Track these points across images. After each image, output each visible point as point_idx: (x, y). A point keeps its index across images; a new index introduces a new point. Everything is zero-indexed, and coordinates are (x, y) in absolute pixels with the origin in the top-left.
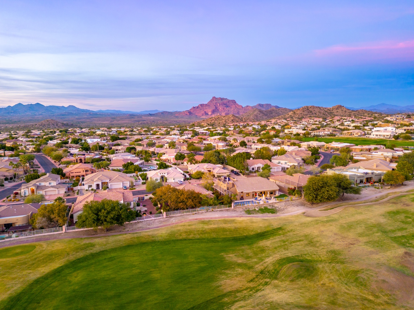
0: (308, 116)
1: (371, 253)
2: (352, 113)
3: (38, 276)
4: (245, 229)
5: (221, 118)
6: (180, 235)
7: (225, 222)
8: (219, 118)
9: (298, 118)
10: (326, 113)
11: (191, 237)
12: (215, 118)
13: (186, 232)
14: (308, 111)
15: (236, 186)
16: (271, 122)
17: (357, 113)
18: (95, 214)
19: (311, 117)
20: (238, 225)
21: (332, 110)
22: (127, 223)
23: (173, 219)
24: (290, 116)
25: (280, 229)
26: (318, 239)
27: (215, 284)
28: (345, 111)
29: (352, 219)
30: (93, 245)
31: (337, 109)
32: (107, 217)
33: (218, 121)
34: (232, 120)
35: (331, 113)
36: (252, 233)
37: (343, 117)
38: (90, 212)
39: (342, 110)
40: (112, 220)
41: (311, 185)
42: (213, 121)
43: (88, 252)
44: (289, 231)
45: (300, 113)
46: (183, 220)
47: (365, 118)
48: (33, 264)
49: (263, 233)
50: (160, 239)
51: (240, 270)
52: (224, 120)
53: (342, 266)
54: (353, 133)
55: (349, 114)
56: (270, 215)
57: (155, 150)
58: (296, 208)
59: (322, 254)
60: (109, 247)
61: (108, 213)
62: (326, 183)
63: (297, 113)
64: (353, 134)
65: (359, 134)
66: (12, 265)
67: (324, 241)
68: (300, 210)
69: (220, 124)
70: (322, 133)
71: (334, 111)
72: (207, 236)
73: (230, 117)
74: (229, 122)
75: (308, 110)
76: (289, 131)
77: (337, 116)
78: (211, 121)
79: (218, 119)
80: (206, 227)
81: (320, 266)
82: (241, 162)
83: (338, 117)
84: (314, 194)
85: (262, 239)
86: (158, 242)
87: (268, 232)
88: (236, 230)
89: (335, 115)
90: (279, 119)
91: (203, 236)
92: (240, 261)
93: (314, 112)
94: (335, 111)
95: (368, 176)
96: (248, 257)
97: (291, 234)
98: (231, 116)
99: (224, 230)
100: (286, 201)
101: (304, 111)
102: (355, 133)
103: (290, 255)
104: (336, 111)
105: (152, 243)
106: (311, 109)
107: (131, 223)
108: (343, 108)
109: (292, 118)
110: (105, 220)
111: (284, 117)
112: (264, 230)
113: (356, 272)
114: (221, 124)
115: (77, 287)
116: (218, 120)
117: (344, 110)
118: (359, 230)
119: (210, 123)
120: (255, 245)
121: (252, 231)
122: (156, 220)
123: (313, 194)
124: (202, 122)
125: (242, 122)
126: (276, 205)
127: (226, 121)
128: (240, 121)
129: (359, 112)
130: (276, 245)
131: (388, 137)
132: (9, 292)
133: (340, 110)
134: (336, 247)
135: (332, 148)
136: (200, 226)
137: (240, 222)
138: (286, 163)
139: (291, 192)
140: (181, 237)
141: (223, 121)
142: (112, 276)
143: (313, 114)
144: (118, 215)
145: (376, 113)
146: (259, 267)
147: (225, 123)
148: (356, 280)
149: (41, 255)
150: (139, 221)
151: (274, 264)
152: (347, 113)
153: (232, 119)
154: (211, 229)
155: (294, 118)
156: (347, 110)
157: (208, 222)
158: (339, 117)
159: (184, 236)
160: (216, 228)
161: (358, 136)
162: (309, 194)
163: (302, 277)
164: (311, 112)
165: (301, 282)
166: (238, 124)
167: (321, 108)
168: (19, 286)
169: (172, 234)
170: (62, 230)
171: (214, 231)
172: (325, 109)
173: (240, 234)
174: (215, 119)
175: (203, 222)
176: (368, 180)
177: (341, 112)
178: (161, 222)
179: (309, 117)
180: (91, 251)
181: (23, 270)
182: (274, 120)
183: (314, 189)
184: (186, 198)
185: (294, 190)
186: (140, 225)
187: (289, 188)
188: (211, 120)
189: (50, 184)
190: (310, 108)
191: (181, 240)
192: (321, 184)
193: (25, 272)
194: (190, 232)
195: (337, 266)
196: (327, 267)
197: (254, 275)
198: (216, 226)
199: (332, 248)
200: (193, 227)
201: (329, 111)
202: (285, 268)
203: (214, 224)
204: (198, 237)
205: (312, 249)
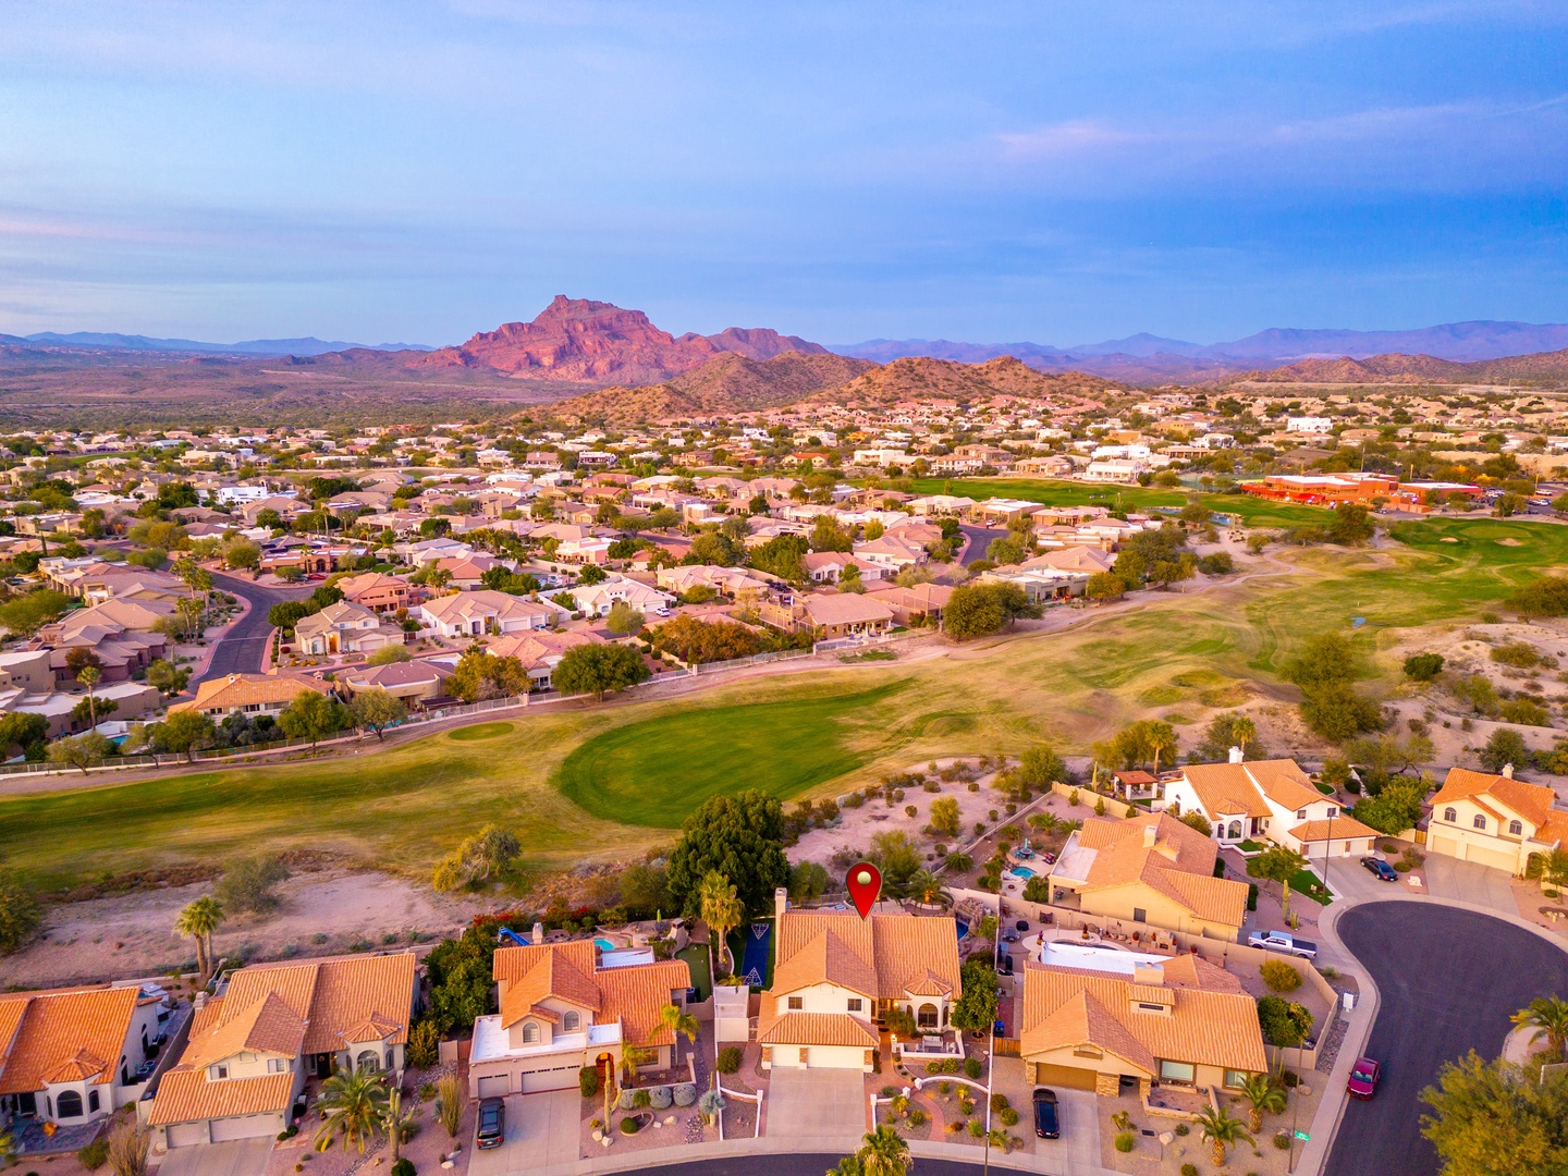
0: (914, 392)
1: (1048, 697)
2: (1045, 385)
3: (563, 756)
4: (851, 684)
5: (624, 396)
6: (744, 699)
7: (814, 675)
8: (617, 394)
9: (883, 400)
10: (969, 384)
11: (764, 699)
12: (602, 397)
13: (752, 694)
14: (912, 376)
15: (810, 614)
16: (797, 413)
17: (1059, 383)
18: (593, 667)
19: (921, 395)
20: (839, 679)
21: (987, 373)
22: (630, 688)
23: (713, 676)
24: (857, 391)
25: (910, 680)
26: (975, 689)
27: (839, 746)
28: (1025, 377)
29: (1027, 659)
30: (607, 719)
31: (1000, 369)
33: (617, 407)
34: (667, 406)
35: (982, 383)
36: (867, 689)
37: (1018, 399)
38: (582, 664)
39: (1016, 374)
40: (624, 677)
41: (957, 604)
42: (597, 408)
43: (605, 727)
44: (925, 682)
45: (888, 381)
46: (733, 676)
47: (1082, 405)
50: (711, 705)
51: (867, 732)
52: (638, 405)
53: (1009, 715)
54: (1041, 467)
55: (1035, 386)
56: (886, 662)
58: (930, 650)
59: (982, 705)
60: (634, 719)
62: (983, 599)
63: (877, 381)
64: (1043, 470)
65: (1058, 469)
67: (982, 691)
68: (940, 651)
69: (623, 417)
70: (962, 463)
71: (990, 376)
72: (789, 697)
73: (658, 393)
74: (655, 412)
75: (912, 371)
76: (868, 457)
77: (1002, 393)
78: (591, 406)
79: (613, 399)
80: (783, 685)
81: (980, 718)
83: (1003, 396)
84: (963, 620)
85: (885, 697)
87: (892, 685)
88: (837, 686)
89: (995, 392)
90: (822, 402)
91: (784, 698)
92: (861, 723)
93: (929, 380)
94: (993, 376)
95: (1061, 584)
96: (871, 719)
97: (931, 685)
98: (662, 389)
99: (818, 688)
100: (908, 638)
101: (898, 377)
102: (1046, 467)
103: (934, 711)
104: (999, 376)
106: (920, 370)
107: (639, 687)
108: (1017, 366)
109: (863, 399)
111: (837, 396)
112: (883, 684)
113: (1026, 719)
114: (628, 418)
115: (639, 762)
117: (1023, 373)
118: (1036, 672)
119: (588, 413)
120: (876, 705)
121: (864, 686)
122: (682, 680)
123: (961, 622)
125: (700, 410)
126: (893, 647)
127: (647, 408)
129: (1064, 381)
130: (910, 702)
131: (1126, 479)
133: (1010, 372)
134: (1000, 696)
135: (989, 516)
136: (772, 685)
137: (841, 675)
138: (888, 560)
139: (917, 621)
140: (746, 702)
141: (635, 407)
142: (679, 749)
143: (927, 386)
145: (1112, 385)
146: (893, 727)
147: (641, 415)
148: (1027, 726)
149: (532, 731)
150: (651, 683)
151: (914, 723)
152: (1031, 385)
153: (667, 400)
154: (794, 688)
155: (868, 399)
156: (1030, 374)
157: (783, 678)
158: (1008, 397)
159: (751, 700)
160: (799, 686)
161: (1053, 474)
162: (954, 622)
163: (957, 730)
164: (922, 378)
165: (955, 736)
166: (690, 421)
167: (953, 366)
168: (548, 766)
169: (728, 698)
170: (522, 702)
171: (799, 689)
172: (965, 371)
173: (845, 691)
174: (602, 400)
175: (771, 678)
176: (1062, 592)
177: (1012, 378)
178: (696, 683)
179: (916, 396)
182: (805, 405)
183: (962, 612)
185: (922, 616)
186: (656, 689)
187: (912, 614)
188: (590, 401)
189: (365, 624)
190: (919, 364)
192: (975, 602)
194: (759, 694)
195: (1003, 716)
196: (988, 718)
197: (889, 735)
198: (799, 683)
199: (995, 697)
200: (760, 686)
201: (975, 377)
202: (931, 725)
203: (795, 679)
204: (776, 700)
205: (966, 701)
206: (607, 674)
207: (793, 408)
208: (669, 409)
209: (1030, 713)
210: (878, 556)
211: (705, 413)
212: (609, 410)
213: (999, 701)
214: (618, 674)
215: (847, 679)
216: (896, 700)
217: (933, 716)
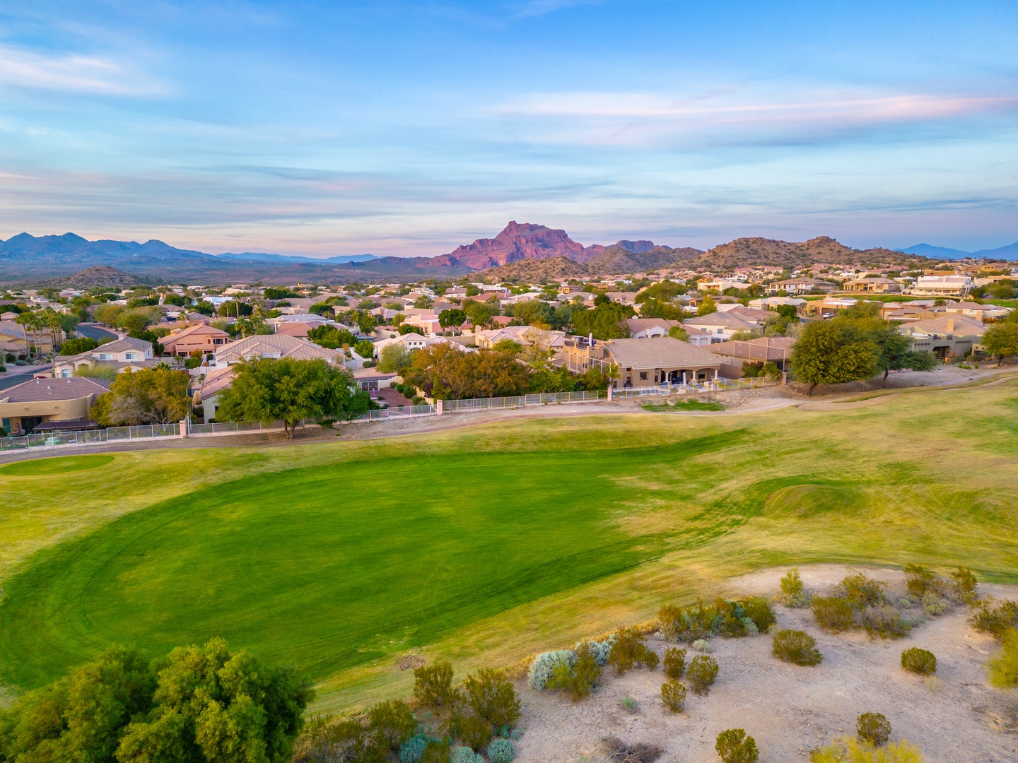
0: (749, 261)
1: (999, 462)
2: (856, 257)
3: (132, 510)
4: (649, 434)
5: (533, 265)
6: (487, 444)
7: (598, 420)
8: (529, 264)
9: (724, 267)
10: (793, 256)
11: (514, 447)
12: (519, 265)
13: (500, 438)
14: (749, 250)
15: (612, 355)
16: (658, 274)
17: (867, 255)
18: (267, 386)
19: (755, 264)
20: (634, 427)
21: (807, 249)
22: (345, 422)
23: (462, 416)
24: (705, 261)
25: (743, 431)
26: (850, 446)
27: (601, 524)
28: (839, 252)
29: (927, 412)
30: (266, 459)
31: (819, 246)
32: (297, 393)
33: (528, 272)
34: (563, 270)
35: (804, 255)
36: (672, 441)
37: (833, 266)
38: (252, 381)
39: (831, 250)
40: (309, 403)
42: (514, 273)
43: (252, 470)
44: (766, 436)
45: (730, 254)
46: (487, 418)
47: (889, 267)
48: (113, 488)
49: (700, 441)
50: (434, 450)
51: (660, 502)
52: (543, 270)
53: (928, 487)
54: (869, 285)
55: (847, 257)
56: (708, 412)
57: (382, 311)
58: (771, 401)
59: (871, 471)
60: (304, 463)
61: (299, 385)
62: (851, 334)
63: (721, 254)
64: (871, 288)
65: (886, 287)
66: (56, 488)
67: (865, 449)
68: (786, 403)
69: (532, 277)
70: (793, 287)
71: (810, 251)
72: (554, 446)
73: (557, 262)
74: (554, 274)
75: (748, 247)
76: (709, 287)
77: (819, 262)
78: (511, 271)
79: (526, 267)
80: (549, 430)
81: (870, 491)
82: (611, 319)
83: (821, 265)
84: (821, 362)
85: (700, 452)
86: (433, 456)
87: (712, 438)
88: (629, 435)
89: (813, 262)
90: (678, 268)
91: (547, 447)
92: (655, 486)
93: (762, 253)
94: (813, 251)
95: (940, 343)
96: (672, 482)
97: (775, 440)
98: (560, 259)
99: (599, 435)
100: (742, 389)
101: (737, 251)
102: (874, 286)
103: (782, 474)
104: (817, 251)
105: (419, 456)
106: (754, 246)
107: (356, 424)
108: (832, 244)
109: (710, 266)
110: (293, 403)
111: (690, 264)
112: (699, 435)
113: (971, 496)
115: (239, 529)
116: (526, 269)
117: (837, 249)
118: (951, 427)
119: (508, 276)
120: (685, 463)
121: (671, 437)
122: (418, 419)
123: (818, 362)
124: (486, 275)
125: (586, 274)
126: (718, 397)
127: (548, 271)
128: (581, 271)
129: (871, 254)
130: (742, 460)
131: (958, 293)
132: (57, 536)
133: (826, 248)
134: (901, 458)
135: (825, 310)
136: (536, 429)
137: (637, 421)
138: (720, 332)
139: (753, 371)
140: (489, 449)
141: (540, 271)
142: (327, 510)
143: (760, 257)
144: (326, 392)
146: (709, 497)
147: (544, 276)
148: (975, 509)
149: (131, 471)
150: (375, 420)
151: (745, 491)
152: (843, 257)
153: (563, 266)
154: (565, 434)
155: (713, 266)
156: (843, 249)
157: (555, 421)
158: (825, 265)
159: (497, 446)
160: (576, 432)
161: (881, 291)
162: (807, 363)
163: (830, 508)
164: (756, 252)
165: (827, 518)
166: (578, 279)
167: (780, 244)
168: (82, 525)
169: (464, 442)
170: (178, 433)
171: (573, 436)
172: (790, 247)
173: (640, 442)
174: (518, 268)
175: (541, 421)
176: (941, 351)
177: (828, 253)
178: (433, 422)
179: (751, 264)
180: (262, 469)
181: (87, 498)
182: (665, 270)
183: (820, 350)
184: (493, 368)
185: (759, 366)
186: (378, 428)
187: (746, 364)
188: (510, 268)
189: (128, 356)
190: (754, 242)
191: (490, 453)
192: (839, 336)
193: (92, 504)
194: (512, 439)
195: (916, 489)
196: (887, 491)
197: (700, 510)
198: (575, 428)
199: (889, 459)
200: (518, 430)
201: (798, 252)
202: (778, 495)
203: (570, 424)
204: (534, 448)
205: (838, 463)
206: (285, 396)
207: (655, 272)
208: (564, 272)
209: (970, 487)
210: (709, 328)
211: (590, 275)
212: (522, 274)
213: (898, 465)
214: (300, 399)
215: (646, 426)
216: (718, 457)
217: (781, 482)
